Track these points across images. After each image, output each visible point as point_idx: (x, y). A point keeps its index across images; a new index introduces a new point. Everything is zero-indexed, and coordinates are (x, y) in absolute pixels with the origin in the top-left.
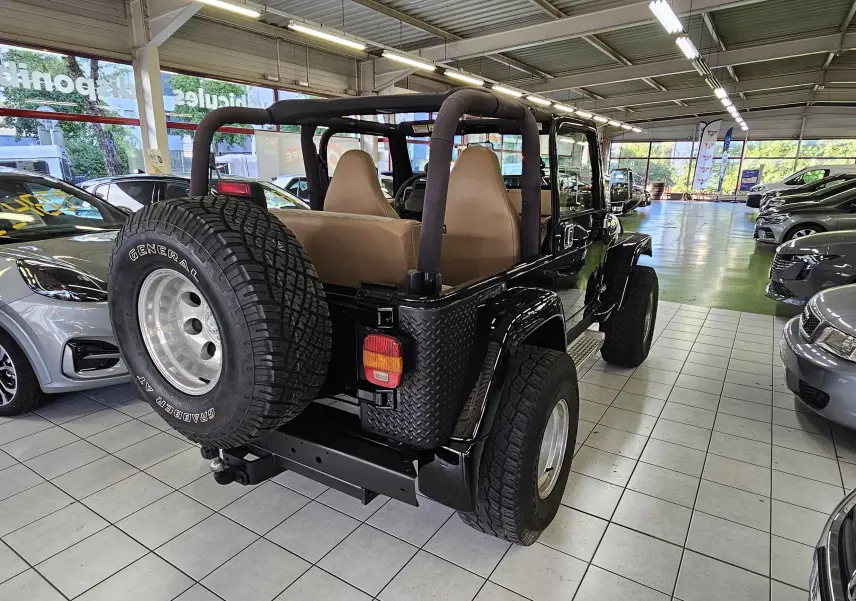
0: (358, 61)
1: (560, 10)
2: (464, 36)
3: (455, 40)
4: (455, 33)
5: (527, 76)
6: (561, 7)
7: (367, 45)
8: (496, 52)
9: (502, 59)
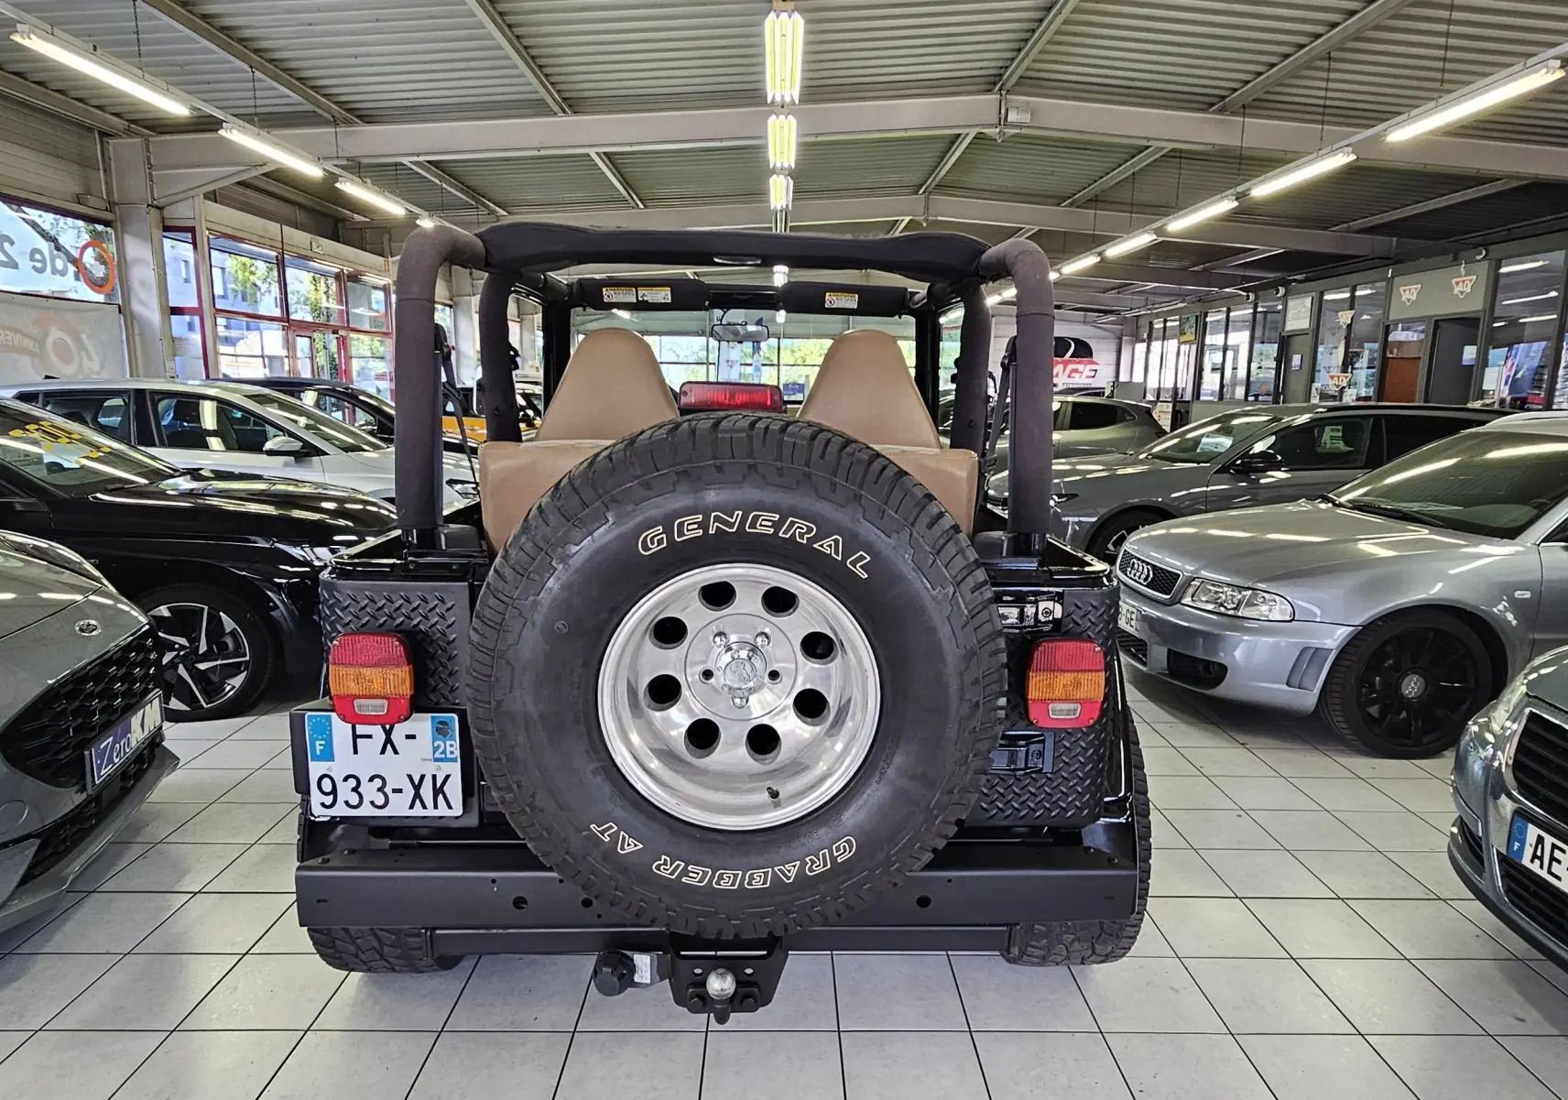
0: (103, 134)
1: (564, 99)
2: (367, 117)
3: (349, 123)
4: (348, 110)
5: (470, 207)
6: (567, 95)
7: (194, 109)
8: (421, 159)
9: (428, 171)
